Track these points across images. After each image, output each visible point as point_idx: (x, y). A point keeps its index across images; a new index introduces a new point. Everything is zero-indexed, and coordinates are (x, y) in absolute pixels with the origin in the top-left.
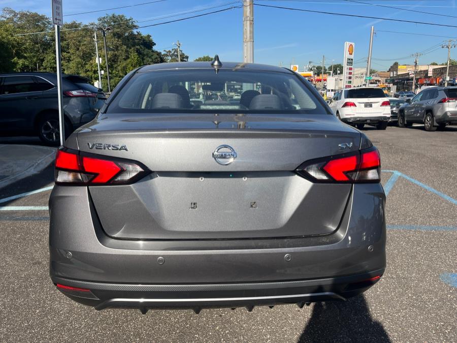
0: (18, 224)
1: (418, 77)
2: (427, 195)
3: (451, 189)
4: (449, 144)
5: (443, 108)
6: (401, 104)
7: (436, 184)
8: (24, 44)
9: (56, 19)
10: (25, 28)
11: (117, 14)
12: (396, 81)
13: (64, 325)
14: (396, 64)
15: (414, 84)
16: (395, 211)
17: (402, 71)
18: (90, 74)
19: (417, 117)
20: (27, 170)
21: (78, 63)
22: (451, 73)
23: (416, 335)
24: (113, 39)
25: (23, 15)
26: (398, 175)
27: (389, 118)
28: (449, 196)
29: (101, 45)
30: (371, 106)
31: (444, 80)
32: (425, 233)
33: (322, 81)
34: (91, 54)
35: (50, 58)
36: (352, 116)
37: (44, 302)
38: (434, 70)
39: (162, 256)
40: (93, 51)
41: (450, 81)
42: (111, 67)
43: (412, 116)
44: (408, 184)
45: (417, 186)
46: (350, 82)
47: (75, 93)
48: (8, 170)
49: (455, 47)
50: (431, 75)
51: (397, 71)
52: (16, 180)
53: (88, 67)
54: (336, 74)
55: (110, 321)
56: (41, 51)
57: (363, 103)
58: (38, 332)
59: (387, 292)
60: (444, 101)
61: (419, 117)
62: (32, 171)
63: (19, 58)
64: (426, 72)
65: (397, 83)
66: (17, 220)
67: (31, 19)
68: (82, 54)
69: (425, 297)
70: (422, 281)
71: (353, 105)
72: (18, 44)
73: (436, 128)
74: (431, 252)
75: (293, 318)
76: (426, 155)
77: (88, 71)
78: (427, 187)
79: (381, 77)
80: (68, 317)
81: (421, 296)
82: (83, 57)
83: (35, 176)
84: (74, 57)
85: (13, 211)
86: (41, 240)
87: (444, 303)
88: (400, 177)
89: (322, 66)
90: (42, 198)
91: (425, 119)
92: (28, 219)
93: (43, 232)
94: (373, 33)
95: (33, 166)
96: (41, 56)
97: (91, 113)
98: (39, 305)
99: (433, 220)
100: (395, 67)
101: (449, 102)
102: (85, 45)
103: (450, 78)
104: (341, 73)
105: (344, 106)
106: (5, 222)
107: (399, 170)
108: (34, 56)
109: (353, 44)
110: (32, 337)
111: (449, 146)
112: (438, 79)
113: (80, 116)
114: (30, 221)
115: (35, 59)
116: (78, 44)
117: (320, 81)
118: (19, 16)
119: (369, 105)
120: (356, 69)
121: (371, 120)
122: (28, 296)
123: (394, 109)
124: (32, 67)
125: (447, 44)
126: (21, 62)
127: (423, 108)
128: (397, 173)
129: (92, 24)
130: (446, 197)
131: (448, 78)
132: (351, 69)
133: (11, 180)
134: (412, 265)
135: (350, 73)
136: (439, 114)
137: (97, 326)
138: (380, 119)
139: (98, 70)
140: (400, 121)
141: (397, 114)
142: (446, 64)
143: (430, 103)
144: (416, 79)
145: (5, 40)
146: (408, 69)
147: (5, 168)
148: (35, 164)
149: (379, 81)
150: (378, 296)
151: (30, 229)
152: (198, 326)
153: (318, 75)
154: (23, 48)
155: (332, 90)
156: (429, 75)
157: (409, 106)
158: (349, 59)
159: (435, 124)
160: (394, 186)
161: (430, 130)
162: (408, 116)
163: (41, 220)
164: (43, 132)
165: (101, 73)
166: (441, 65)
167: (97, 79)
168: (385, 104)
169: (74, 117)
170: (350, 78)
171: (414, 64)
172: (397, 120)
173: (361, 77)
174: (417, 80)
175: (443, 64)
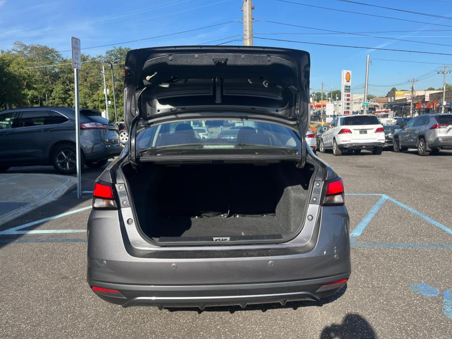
0: (44, 245)
1: (416, 102)
2: (409, 216)
3: (433, 211)
4: (440, 168)
5: (435, 134)
6: (396, 130)
7: (420, 207)
8: (34, 76)
9: (75, 63)
10: (35, 60)
11: (123, 47)
12: (394, 106)
13: (92, 326)
14: (394, 90)
15: (411, 108)
16: (379, 231)
17: (399, 96)
18: (97, 103)
19: (411, 142)
20: (45, 197)
21: (86, 94)
22: (447, 98)
23: (382, 332)
24: (120, 71)
25: (33, 48)
26: (385, 199)
27: (383, 144)
28: (430, 217)
29: (107, 76)
30: (366, 132)
31: (441, 104)
32: (403, 250)
33: (322, 107)
34: (98, 85)
35: (59, 88)
36: (348, 142)
37: (74, 308)
38: (431, 95)
39: (175, 263)
40: (100, 81)
41: (447, 105)
42: (117, 96)
43: (406, 141)
44: (393, 206)
45: (402, 208)
46: (348, 108)
47: (87, 125)
48: (28, 197)
49: (450, 72)
50: (428, 100)
51: (394, 96)
52: (37, 207)
53: (95, 97)
54: (335, 100)
55: (129, 323)
56: (50, 82)
57: (359, 130)
58: (72, 331)
59: (362, 299)
60: (435, 127)
61: (413, 142)
62: (50, 198)
63: (29, 90)
64: (423, 97)
65: (395, 107)
66: (42, 241)
67: (41, 52)
68: (89, 85)
69: (394, 302)
70: (394, 290)
71: (349, 131)
72: (29, 76)
73: (429, 153)
74: (405, 266)
75: (281, 319)
76: (415, 179)
77: (95, 100)
78: (410, 209)
79: (379, 103)
80: (95, 319)
81: (391, 302)
82: (91, 87)
83: (53, 202)
84: (82, 88)
85: (38, 234)
86: (66, 259)
87: (410, 307)
88: (387, 200)
89: (321, 92)
90: (63, 222)
91: (418, 145)
92: (52, 241)
93: (67, 251)
94: (369, 61)
95: (51, 193)
96: (50, 87)
97: (102, 143)
98: (70, 310)
99: (411, 239)
100: (392, 93)
101: (440, 128)
102: (92, 76)
103: (447, 102)
104: (340, 99)
105: (340, 133)
106: (32, 244)
107: (387, 194)
108: (43, 87)
109: (350, 72)
110: (67, 335)
111: (439, 170)
112: (435, 103)
113: (92, 146)
114: (54, 243)
115: (44, 90)
116: (86, 75)
117: (319, 106)
118: (29, 49)
119: (364, 132)
120: (354, 95)
121: (366, 146)
122: (60, 304)
123: (390, 134)
124: (41, 98)
125: (443, 69)
126: (30, 93)
127: (416, 134)
128: (385, 197)
129: (100, 57)
130: (427, 218)
131: (445, 103)
132: (348, 96)
133: (32, 206)
134: (387, 277)
135: (348, 100)
136: (431, 139)
137: (120, 327)
138: (375, 145)
139: (105, 100)
140: (395, 147)
141: (392, 139)
142: (443, 90)
143: (423, 129)
144: (413, 104)
145: (17, 73)
146: (406, 95)
147: (26, 196)
148: (53, 191)
149: (377, 106)
150: (355, 301)
151: (55, 249)
152: (202, 325)
153: (318, 101)
154: (33, 80)
155: (331, 116)
156: (426, 100)
157: (403, 131)
158: (347, 86)
159: (428, 149)
160: (381, 209)
161: (423, 155)
162: (403, 141)
163: (64, 241)
164: (57, 161)
165: (108, 103)
166: (438, 90)
167: (104, 108)
168: (379, 130)
169: (86, 147)
170: (348, 104)
171: (411, 90)
172: (392, 145)
173: (360, 103)
174: (415, 105)
175: (440, 89)
